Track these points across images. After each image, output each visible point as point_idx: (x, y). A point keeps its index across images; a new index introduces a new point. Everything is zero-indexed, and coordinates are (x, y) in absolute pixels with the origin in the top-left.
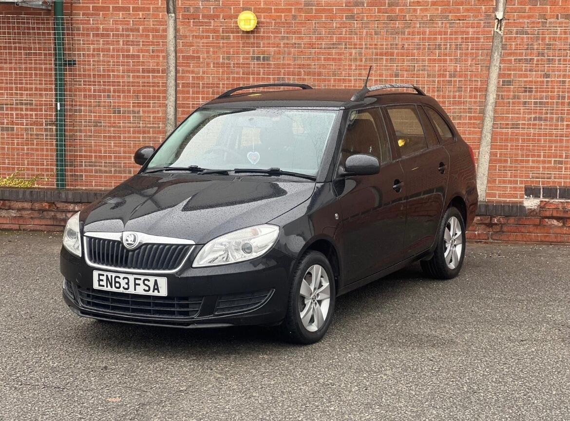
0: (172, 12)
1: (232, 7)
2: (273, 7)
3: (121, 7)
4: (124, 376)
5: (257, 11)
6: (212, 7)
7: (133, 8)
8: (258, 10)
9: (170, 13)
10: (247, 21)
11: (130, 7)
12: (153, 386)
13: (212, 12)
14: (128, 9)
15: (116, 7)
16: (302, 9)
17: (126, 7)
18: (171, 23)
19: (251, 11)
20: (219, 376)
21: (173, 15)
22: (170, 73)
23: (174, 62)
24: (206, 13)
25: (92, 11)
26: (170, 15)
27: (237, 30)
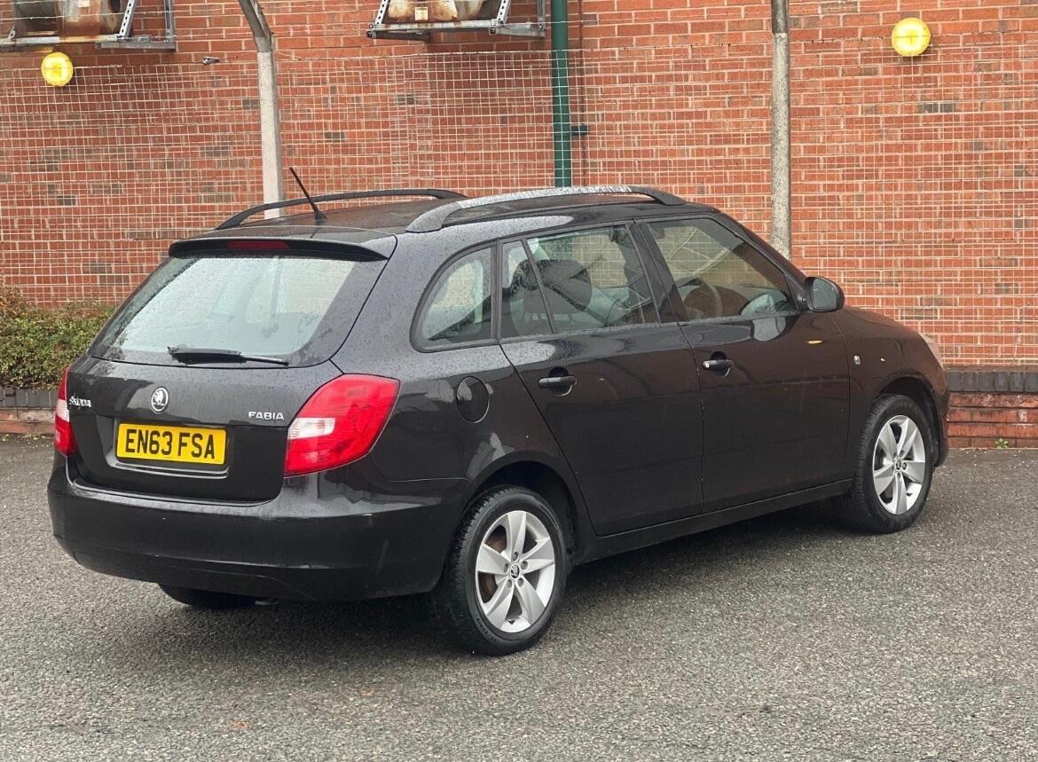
0: (782, 29)
1: (881, 13)
2: (961, 9)
3: (671, 25)
4: (809, 727)
5: (928, 18)
6: (842, 15)
7: (693, 25)
8: (930, 15)
9: (779, 32)
10: (910, 37)
11: (686, 24)
12: (872, 749)
13: (841, 24)
14: (683, 28)
15: (661, 26)
16: (1017, 8)
17: (679, 25)
18: (780, 50)
19: (919, 18)
20: (992, 728)
21: (784, 35)
22: (778, 143)
23: (786, 121)
24: (830, 26)
25: (618, 35)
26: (777, 35)
27: (891, 55)
